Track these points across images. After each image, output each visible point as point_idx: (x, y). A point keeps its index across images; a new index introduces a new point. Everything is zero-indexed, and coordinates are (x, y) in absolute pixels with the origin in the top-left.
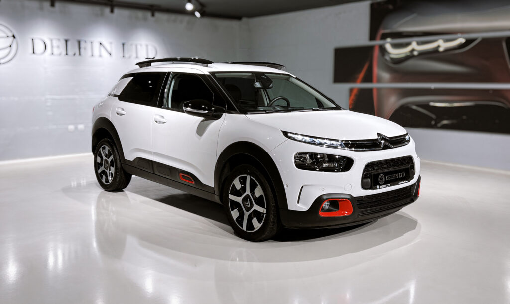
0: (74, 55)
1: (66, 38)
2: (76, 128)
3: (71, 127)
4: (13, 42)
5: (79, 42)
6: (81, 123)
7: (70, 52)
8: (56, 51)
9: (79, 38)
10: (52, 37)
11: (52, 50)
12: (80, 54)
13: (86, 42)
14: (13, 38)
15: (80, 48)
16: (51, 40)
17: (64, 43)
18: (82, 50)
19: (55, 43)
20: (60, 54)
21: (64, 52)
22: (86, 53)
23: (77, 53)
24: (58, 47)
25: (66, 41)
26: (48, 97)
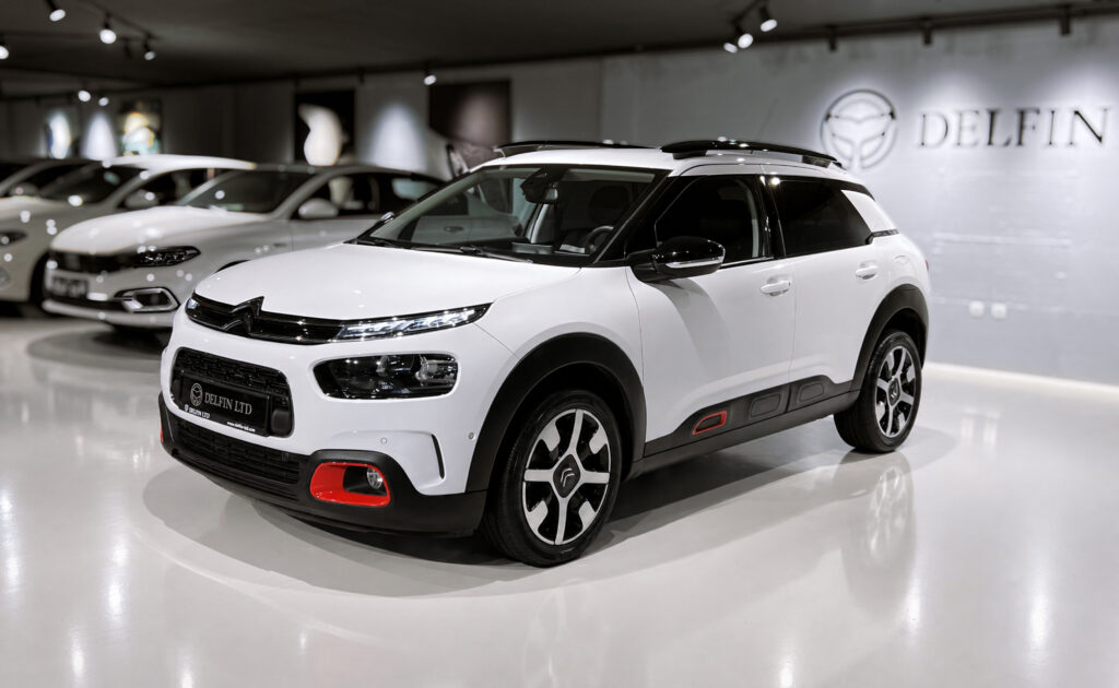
0: (1007, 143)
1: (993, 106)
2: (988, 310)
3: (977, 307)
4: (887, 127)
5: (1022, 114)
6: (1000, 301)
7: (998, 138)
8: (967, 138)
9: (1022, 105)
10: (961, 106)
11: (959, 136)
12: (1020, 143)
13: (1038, 112)
14: (890, 117)
15: (1022, 128)
16: (961, 115)
17: (986, 118)
18: (1027, 133)
19: (969, 120)
20: (975, 144)
21: (985, 139)
22: (1036, 137)
23: (1015, 140)
24: (973, 128)
25: (993, 114)
26: (938, 235)
